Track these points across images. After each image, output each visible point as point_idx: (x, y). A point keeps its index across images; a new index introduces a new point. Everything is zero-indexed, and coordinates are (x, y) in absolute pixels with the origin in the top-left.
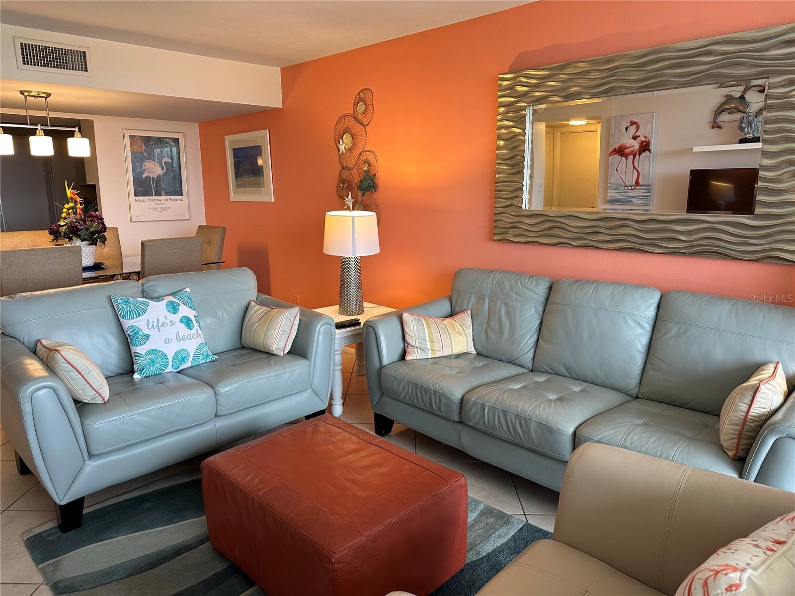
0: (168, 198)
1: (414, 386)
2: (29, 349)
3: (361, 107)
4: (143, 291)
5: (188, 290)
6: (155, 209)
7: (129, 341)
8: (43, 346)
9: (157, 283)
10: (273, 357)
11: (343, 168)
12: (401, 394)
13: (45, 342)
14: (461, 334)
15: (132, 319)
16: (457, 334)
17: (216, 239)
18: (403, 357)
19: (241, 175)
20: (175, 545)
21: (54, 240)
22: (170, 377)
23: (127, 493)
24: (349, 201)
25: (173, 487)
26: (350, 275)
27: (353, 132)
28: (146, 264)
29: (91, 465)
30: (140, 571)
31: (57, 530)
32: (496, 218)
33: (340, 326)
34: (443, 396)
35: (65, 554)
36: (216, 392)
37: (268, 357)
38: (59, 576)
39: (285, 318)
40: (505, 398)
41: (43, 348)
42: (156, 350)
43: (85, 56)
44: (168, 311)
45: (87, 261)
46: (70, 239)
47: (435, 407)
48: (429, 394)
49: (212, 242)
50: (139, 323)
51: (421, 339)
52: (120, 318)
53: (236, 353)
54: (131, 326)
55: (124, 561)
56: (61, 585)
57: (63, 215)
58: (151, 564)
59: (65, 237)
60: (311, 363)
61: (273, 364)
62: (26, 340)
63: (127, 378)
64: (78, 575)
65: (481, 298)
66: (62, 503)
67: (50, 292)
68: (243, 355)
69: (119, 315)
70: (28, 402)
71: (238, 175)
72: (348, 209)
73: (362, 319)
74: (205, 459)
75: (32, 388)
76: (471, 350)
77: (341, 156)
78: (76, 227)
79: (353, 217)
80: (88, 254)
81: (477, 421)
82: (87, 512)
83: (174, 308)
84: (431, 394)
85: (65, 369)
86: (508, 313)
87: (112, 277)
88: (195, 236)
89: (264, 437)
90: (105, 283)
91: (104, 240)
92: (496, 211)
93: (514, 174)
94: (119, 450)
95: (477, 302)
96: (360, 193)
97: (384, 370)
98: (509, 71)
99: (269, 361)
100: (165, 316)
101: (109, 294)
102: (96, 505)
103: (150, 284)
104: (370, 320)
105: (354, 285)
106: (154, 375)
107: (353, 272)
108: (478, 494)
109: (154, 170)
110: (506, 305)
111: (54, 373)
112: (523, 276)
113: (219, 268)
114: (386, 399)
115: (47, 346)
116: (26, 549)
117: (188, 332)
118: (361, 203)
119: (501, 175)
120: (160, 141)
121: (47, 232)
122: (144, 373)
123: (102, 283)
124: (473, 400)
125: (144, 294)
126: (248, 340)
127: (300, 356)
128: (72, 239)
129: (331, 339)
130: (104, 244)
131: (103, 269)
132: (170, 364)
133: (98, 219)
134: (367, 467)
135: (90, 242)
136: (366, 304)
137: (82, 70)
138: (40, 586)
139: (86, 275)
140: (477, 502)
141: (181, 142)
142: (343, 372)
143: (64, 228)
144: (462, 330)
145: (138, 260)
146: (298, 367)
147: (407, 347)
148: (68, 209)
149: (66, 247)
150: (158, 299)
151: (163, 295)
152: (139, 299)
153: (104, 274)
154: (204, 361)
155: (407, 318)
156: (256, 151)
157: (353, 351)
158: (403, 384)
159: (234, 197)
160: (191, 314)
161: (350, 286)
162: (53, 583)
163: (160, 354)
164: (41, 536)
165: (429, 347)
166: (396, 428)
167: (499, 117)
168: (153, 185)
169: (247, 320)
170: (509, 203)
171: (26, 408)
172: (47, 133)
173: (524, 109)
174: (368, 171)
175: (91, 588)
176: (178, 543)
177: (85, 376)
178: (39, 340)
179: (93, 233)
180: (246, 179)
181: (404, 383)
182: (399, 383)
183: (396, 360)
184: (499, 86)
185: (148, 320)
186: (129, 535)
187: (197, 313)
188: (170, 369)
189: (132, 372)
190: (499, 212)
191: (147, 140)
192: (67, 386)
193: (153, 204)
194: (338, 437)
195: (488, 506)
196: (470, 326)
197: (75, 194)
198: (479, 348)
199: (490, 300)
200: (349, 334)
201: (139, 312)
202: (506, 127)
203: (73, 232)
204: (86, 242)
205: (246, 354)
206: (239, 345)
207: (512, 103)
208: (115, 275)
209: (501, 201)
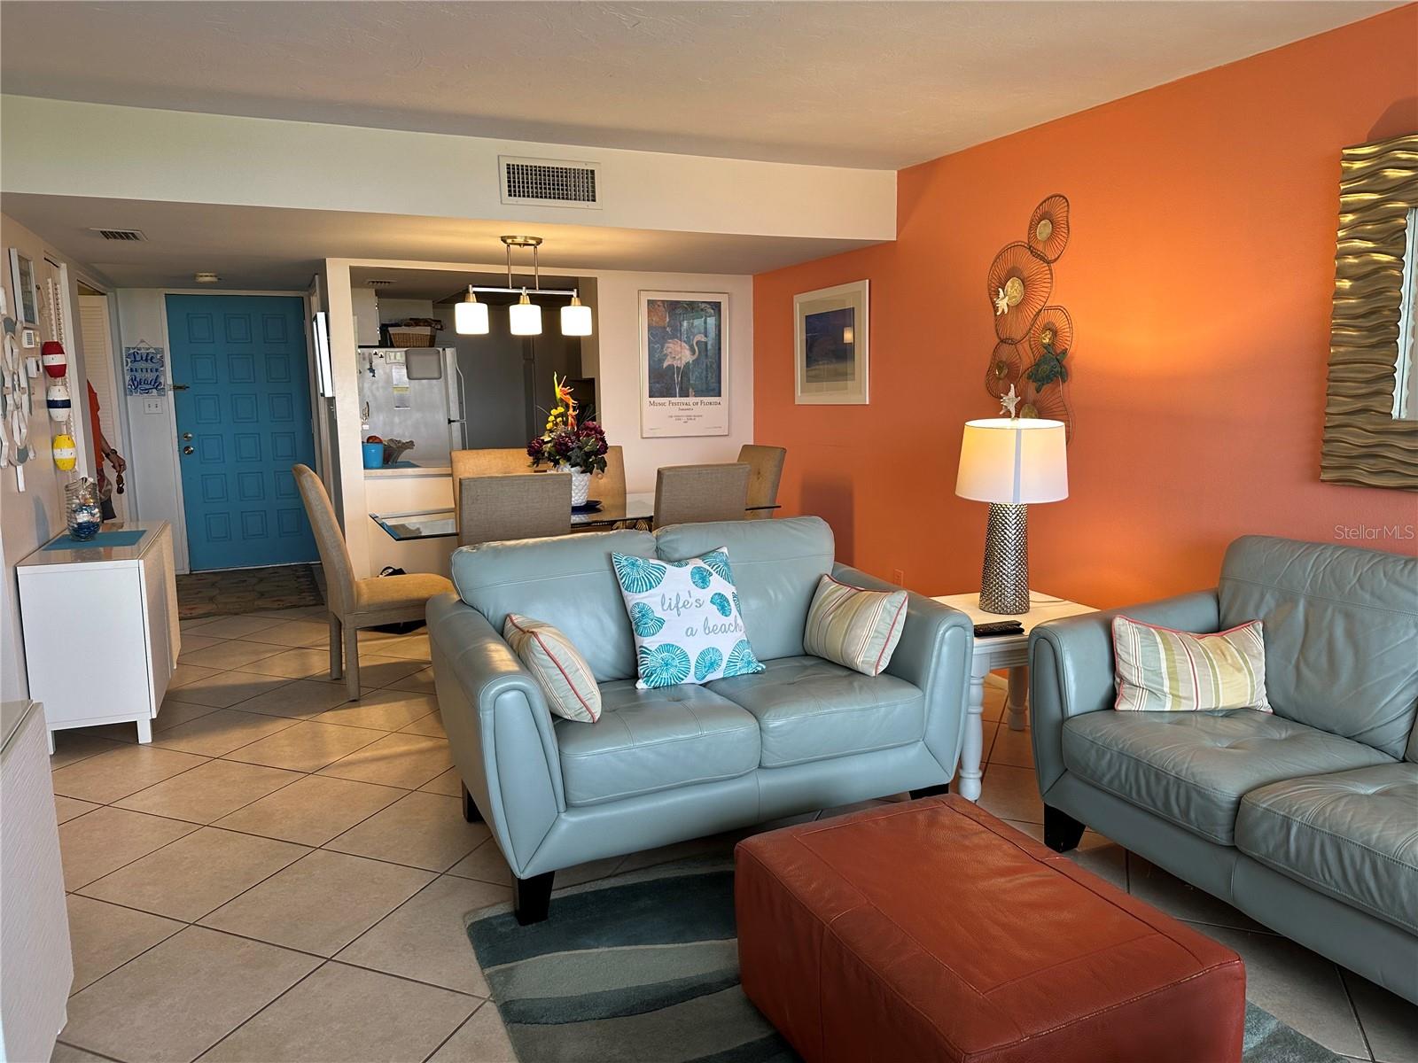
0: (698, 399)
1: (1132, 763)
2: (494, 627)
3: (1044, 229)
4: (657, 549)
5: (725, 550)
6: (678, 418)
7: (634, 627)
8: (514, 624)
9: (679, 536)
10: (858, 676)
11: (1002, 341)
12: (1104, 775)
13: (517, 619)
14: (1240, 670)
15: (640, 592)
16: (1231, 669)
17: (769, 467)
18: (1110, 702)
19: (816, 361)
20: (684, 980)
21: (534, 463)
22: (691, 691)
23: (616, 876)
24: (1010, 400)
25: (687, 878)
26: (1005, 539)
27: (1026, 274)
28: (663, 506)
29: (569, 820)
30: (630, 1012)
31: (512, 917)
32: (1327, 436)
33: (980, 632)
34: (1196, 790)
35: (522, 960)
36: (762, 726)
37: (849, 675)
38: (513, 993)
39: (880, 610)
40: (1339, 810)
41: (514, 627)
42: (673, 646)
43: (593, 178)
44: (694, 583)
45: (578, 498)
46: (556, 463)
47: (1176, 810)
48: (1164, 782)
49: (762, 473)
50: (649, 599)
51: (1152, 671)
52: (623, 589)
53: (795, 663)
54: (638, 604)
55: (607, 990)
56: (515, 1008)
57: (549, 426)
58: (647, 1005)
59: (549, 459)
60: (924, 695)
61: (857, 690)
62: (491, 613)
63: (626, 687)
64: (538, 997)
65: (1287, 598)
66: (524, 876)
67: (527, 543)
68: (806, 668)
69: (621, 584)
70: (490, 709)
71: (810, 360)
72: (1007, 415)
73: (1028, 623)
74: (741, 840)
75: (497, 688)
76: (1260, 703)
77: (1000, 320)
78: (566, 444)
79: (1019, 431)
80: (580, 487)
81: (1271, 849)
82: (557, 897)
83: (702, 579)
84: (1168, 783)
85: (542, 662)
86: (1350, 635)
87: (610, 525)
88: (735, 461)
89: (841, 817)
90: (604, 533)
91: (603, 465)
92: (1328, 421)
93: (1373, 346)
94: (609, 802)
95: (1278, 605)
96: (1032, 387)
97: (1067, 725)
98: (1368, 141)
99: (851, 683)
100: (689, 592)
101: (609, 551)
102: (569, 889)
103: (669, 538)
104: (1045, 625)
105: (1012, 558)
106: (668, 685)
107: (1011, 533)
108: (1264, 999)
109: (680, 355)
110: (1348, 616)
111: (528, 669)
112: (1391, 560)
113: (771, 517)
114: (1069, 781)
115: (519, 625)
116: (468, 941)
117: (721, 620)
118: (1034, 403)
119: (1342, 349)
120: (692, 308)
121: (525, 451)
122: (652, 681)
123: (599, 533)
124: (1264, 806)
125: (659, 554)
126: (815, 641)
127: (904, 679)
128: (558, 463)
129: (965, 654)
130: (603, 472)
131: (599, 511)
132: (693, 670)
133: (596, 432)
134: (1033, 906)
135: (583, 468)
136: (1034, 596)
137: (588, 200)
138: (484, 1003)
139: (576, 519)
140: (1262, 1016)
141: (724, 307)
142: (985, 718)
143: (549, 445)
144: (1241, 661)
145: (651, 499)
146: (901, 700)
147: (1120, 684)
148: (556, 417)
149: (552, 475)
150: (679, 562)
151: (688, 556)
152: (652, 561)
153: (599, 519)
154: (744, 671)
155: (1122, 628)
156: (845, 317)
157: (1004, 682)
158: (1108, 756)
159: (802, 398)
160: (728, 590)
161: (1005, 559)
162: (503, 1002)
163: (678, 652)
164: (491, 925)
165: (1166, 689)
166: (1087, 840)
167: (1340, 234)
168: (677, 379)
169: (816, 607)
170: (1359, 405)
171: (487, 717)
172: (534, 300)
173: (1402, 213)
174: (1052, 345)
175: (556, 1024)
176: (691, 978)
177: (569, 677)
178: (508, 615)
179: (588, 455)
180: (823, 367)
181: (1112, 754)
182: (1101, 754)
183: (1095, 708)
184: (1343, 173)
185: (663, 595)
186: (615, 948)
187: (736, 589)
188: (691, 679)
189: (635, 677)
190: (1336, 423)
191: (673, 306)
192: (542, 689)
193: (675, 410)
194: (976, 840)
195: (1287, 1028)
196: (1260, 654)
197: (567, 394)
198: (1280, 701)
199: (1310, 604)
200: (998, 649)
201: (650, 582)
202: (1358, 253)
203: (562, 452)
204: (578, 468)
205: (812, 666)
206: (799, 650)
207: (1375, 204)
208: (616, 521)
209: (1344, 401)
